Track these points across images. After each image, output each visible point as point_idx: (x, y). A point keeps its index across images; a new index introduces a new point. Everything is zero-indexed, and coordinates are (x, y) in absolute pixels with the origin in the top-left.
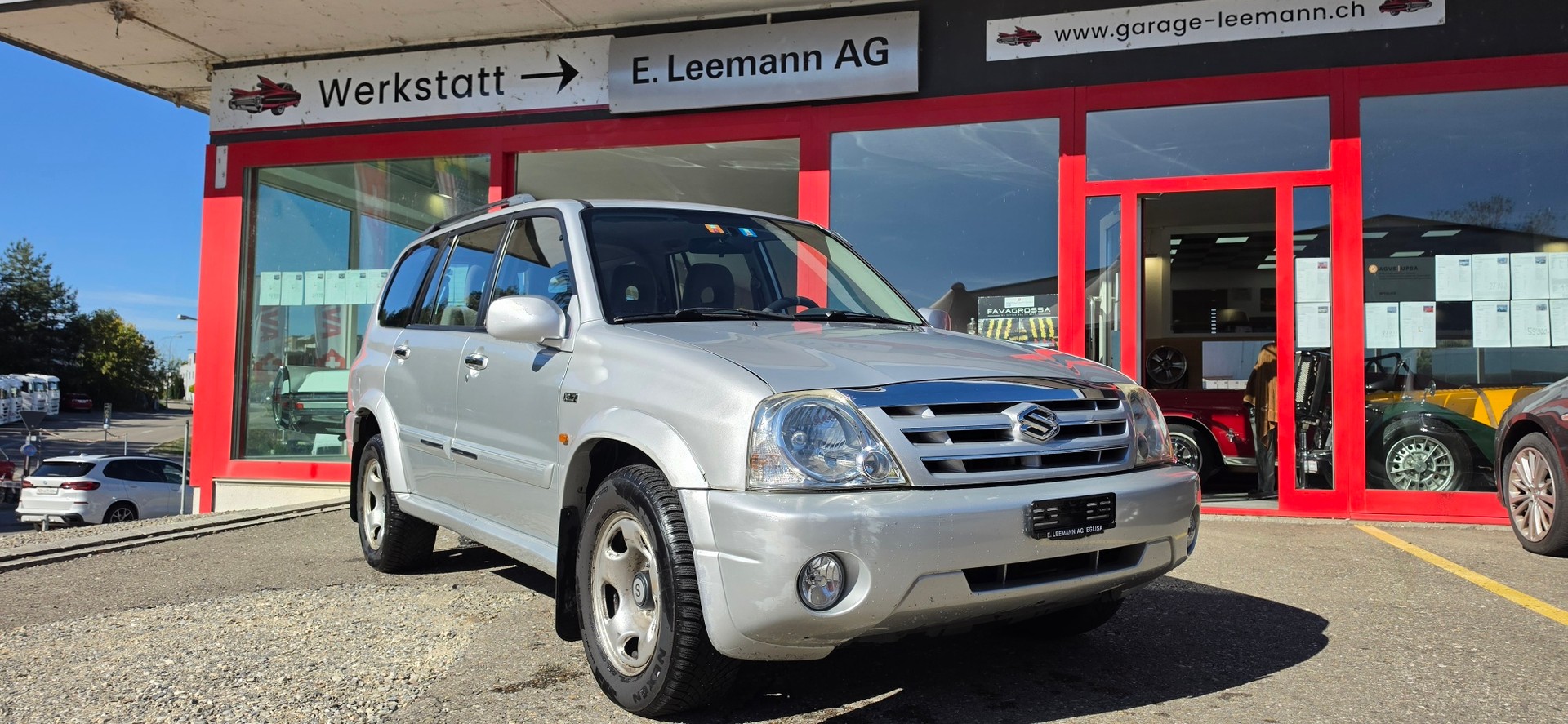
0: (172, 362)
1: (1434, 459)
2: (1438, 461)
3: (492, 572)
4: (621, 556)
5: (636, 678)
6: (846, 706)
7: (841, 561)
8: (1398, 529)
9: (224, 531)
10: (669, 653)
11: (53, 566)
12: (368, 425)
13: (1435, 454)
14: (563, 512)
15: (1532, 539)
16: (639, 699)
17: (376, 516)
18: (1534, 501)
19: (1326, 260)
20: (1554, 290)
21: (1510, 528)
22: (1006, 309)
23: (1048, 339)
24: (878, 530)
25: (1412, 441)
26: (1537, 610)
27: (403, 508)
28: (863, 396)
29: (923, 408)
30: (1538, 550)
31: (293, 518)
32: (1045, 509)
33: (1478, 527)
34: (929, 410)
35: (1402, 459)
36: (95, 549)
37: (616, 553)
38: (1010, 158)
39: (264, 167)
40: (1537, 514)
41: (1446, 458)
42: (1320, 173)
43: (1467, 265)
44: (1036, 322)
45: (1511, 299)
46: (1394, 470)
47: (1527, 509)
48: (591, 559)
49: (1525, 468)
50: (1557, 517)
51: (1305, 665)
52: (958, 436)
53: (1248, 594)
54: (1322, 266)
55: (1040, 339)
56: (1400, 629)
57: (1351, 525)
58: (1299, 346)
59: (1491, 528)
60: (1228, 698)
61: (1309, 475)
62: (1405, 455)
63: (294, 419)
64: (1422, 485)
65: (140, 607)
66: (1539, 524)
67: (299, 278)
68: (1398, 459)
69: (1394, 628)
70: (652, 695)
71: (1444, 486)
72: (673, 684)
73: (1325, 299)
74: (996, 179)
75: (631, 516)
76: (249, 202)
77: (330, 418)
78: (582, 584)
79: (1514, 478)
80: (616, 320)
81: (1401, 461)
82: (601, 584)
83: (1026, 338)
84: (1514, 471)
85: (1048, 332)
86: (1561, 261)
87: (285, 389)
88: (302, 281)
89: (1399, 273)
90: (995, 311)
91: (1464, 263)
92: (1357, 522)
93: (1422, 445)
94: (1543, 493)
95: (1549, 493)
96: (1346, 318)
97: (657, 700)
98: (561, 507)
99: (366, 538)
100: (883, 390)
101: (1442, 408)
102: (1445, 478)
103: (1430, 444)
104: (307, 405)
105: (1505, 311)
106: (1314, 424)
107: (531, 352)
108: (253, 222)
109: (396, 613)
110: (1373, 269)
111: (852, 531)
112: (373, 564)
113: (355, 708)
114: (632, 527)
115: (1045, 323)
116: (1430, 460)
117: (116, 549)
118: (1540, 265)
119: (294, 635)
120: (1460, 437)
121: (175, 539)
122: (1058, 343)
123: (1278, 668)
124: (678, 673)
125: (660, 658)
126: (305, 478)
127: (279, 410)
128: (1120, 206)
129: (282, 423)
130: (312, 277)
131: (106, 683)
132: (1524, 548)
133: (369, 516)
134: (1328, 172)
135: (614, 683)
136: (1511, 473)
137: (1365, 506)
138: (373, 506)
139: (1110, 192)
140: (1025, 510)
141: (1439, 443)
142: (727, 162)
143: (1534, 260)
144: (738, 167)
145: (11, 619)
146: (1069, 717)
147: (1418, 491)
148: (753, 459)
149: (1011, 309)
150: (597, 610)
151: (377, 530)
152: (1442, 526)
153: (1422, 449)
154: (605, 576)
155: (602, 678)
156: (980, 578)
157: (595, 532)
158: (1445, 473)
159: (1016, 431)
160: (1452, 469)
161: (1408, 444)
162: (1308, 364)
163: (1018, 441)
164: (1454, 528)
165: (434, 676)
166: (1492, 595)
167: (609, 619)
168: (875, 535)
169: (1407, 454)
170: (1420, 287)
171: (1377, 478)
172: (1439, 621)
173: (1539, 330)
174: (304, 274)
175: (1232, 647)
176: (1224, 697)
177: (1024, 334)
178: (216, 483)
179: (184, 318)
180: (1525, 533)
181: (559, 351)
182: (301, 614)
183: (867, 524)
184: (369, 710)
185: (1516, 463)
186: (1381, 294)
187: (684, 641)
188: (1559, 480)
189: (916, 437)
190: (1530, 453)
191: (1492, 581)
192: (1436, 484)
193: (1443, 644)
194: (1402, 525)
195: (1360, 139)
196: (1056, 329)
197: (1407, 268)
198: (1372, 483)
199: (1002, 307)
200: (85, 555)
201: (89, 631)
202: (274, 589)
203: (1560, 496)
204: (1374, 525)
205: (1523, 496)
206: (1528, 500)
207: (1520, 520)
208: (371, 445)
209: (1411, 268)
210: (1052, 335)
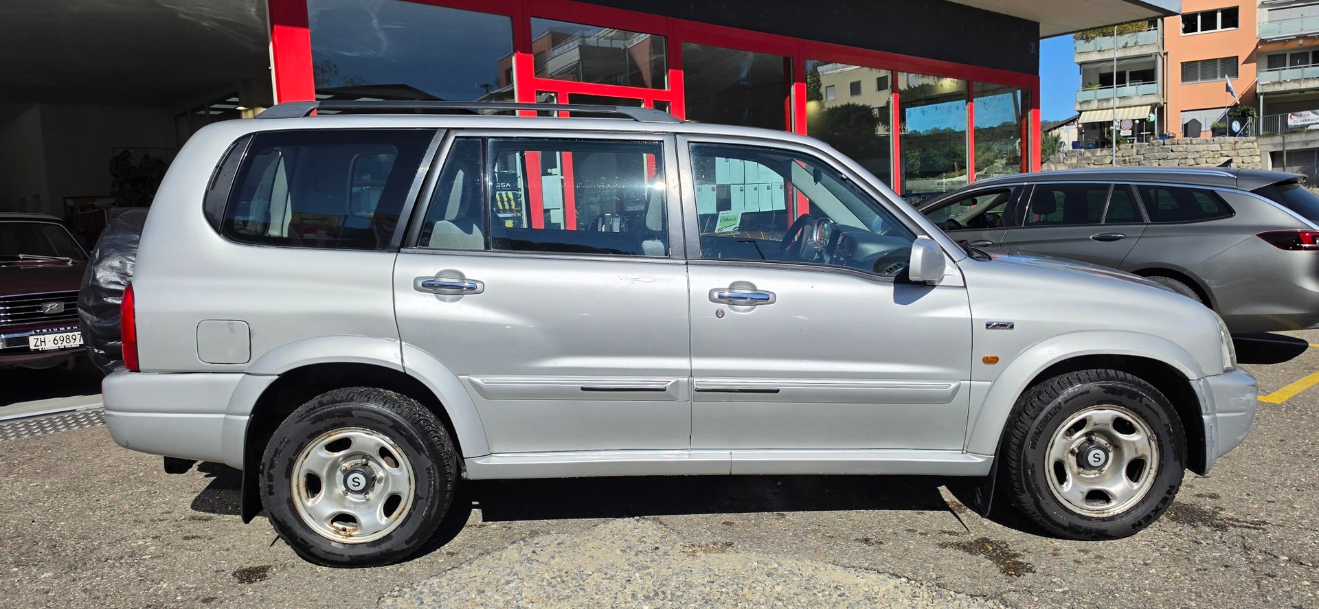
4: (1071, 438)
23: (511, 210)
48: (1047, 446)
75: (1111, 406)
82: (1053, 463)
105: (742, 191)
114: (1107, 415)
115: (507, 196)
135: (1095, 526)
154: (1058, 457)
155: (1080, 527)
157: (1057, 426)
167: (1061, 486)
210: (513, 207)
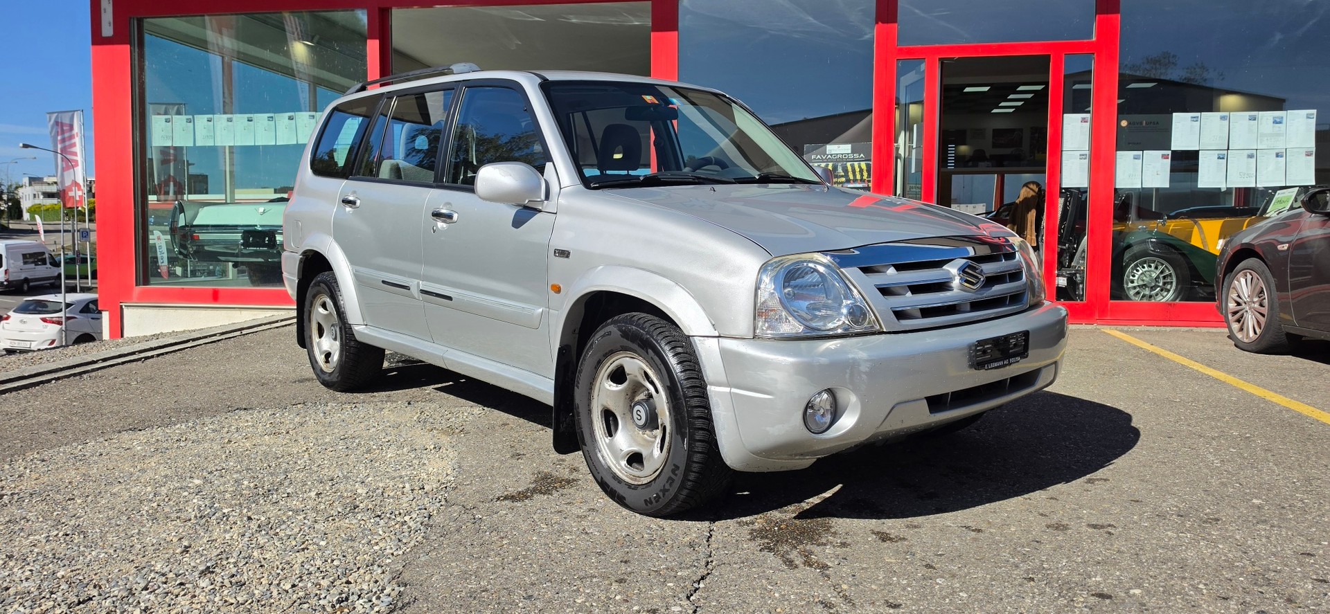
0: (11, 186)
1: (1161, 276)
2: (1164, 277)
3: (435, 389)
4: (620, 387)
5: (644, 486)
6: (806, 501)
7: (833, 393)
8: (1137, 332)
9: (162, 354)
10: (682, 467)
11: (24, 392)
12: (316, 265)
13: (1162, 272)
14: (560, 350)
15: (1246, 340)
16: (651, 503)
17: (328, 344)
18: (1249, 311)
19: (1088, 116)
20: (1261, 142)
21: (1226, 330)
22: (828, 155)
23: (862, 180)
24: (868, 370)
25: (1145, 262)
26: (1274, 400)
27: (358, 338)
28: (843, 258)
29: (888, 267)
30: (1250, 349)
31: (218, 341)
32: (984, 346)
33: (1195, 329)
34: (893, 268)
35: (1137, 276)
36: (56, 375)
37: (615, 385)
38: (811, 19)
39: (148, 18)
40: (1250, 321)
41: (1170, 275)
42: (1086, 43)
43: (1197, 121)
44: (853, 166)
45: (1228, 149)
46: (1130, 285)
47: (1242, 318)
48: (591, 389)
49: (1243, 286)
50: (1268, 325)
51: (1134, 452)
52: (916, 289)
53: (1057, 392)
54: (1084, 120)
55: (855, 181)
56: (1186, 420)
57: (1098, 329)
58: (1063, 187)
59: (1204, 330)
60: (1093, 483)
61: (1059, 289)
62: (1139, 273)
63: (191, 249)
64: (1151, 297)
65: (131, 429)
66: (1251, 329)
67: (189, 121)
68: (1134, 276)
69: (1181, 419)
70: (664, 501)
71: (1169, 296)
72: (685, 492)
73: (1085, 147)
74: (797, 36)
75: (635, 355)
76: (137, 50)
77: (226, 248)
78: (582, 410)
79: (1232, 293)
80: (592, 185)
81: (1136, 278)
82: (600, 409)
83: (843, 179)
84: (1234, 288)
85: (862, 175)
86: (1267, 119)
87: (181, 223)
88: (192, 124)
89: (1144, 127)
90: (819, 156)
91: (1195, 119)
92: (1103, 327)
93: (1153, 265)
94: (1257, 306)
95: (1261, 305)
96: (1101, 164)
97: (668, 504)
98: (557, 346)
99: (317, 362)
100: (857, 252)
101: (1169, 235)
102: (1168, 291)
103: (1159, 264)
104: (203, 237)
105: (1223, 158)
106: (1064, 247)
107: (511, 212)
108: (142, 69)
109: (374, 429)
110: (1124, 123)
111: (848, 371)
112: (327, 384)
113: (394, 517)
114: (634, 365)
115: (860, 167)
116: (1158, 277)
117: (75, 375)
118: (1252, 122)
119: (295, 452)
120: (1182, 259)
121: (123, 363)
122: (870, 185)
123: (1117, 456)
124: (689, 483)
125: (673, 471)
126: (209, 303)
127: (177, 241)
128: (923, 67)
129: (180, 253)
130: (201, 120)
131: (156, 504)
132: (1236, 345)
133: (319, 344)
134: (1092, 43)
135: (621, 490)
136: (1231, 289)
137: (1109, 313)
138: (321, 335)
139: (912, 55)
140: (970, 347)
141: (1166, 264)
142: (564, 16)
143: (1248, 118)
144: (574, 21)
145: (20, 445)
146: (984, 504)
147: (1147, 301)
148: (759, 312)
149: (831, 155)
150: (597, 431)
151: (328, 355)
152: (1168, 329)
153: (1153, 268)
154: (605, 404)
155: (608, 486)
156: (936, 403)
157: (596, 368)
158: (1169, 287)
159: (956, 282)
160: (1174, 284)
161: (1142, 264)
162: (1063, 199)
163: (958, 289)
164: (1177, 331)
165: (445, 486)
166: (1236, 389)
167: (609, 438)
168: (865, 373)
169: (1141, 272)
170: (1160, 139)
171: (1118, 291)
172: (1210, 411)
173: (1248, 174)
174: (193, 117)
175: (1071, 439)
176: (1089, 481)
177: (842, 176)
178: (124, 307)
179: (26, 146)
180: (1239, 336)
181: (540, 211)
182: (288, 433)
183: (859, 365)
184: (407, 518)
185: (1236, 282)
186: (1129, 144)
187: (697, 457)
188: (1271, 295)
189: (885, 291)
190: (1248, 274)
191: (1230, 376)
192: (1162, 295)
193: (1224, 432)
194: (1138, 329)
195: (1119, 15)
196: (869, 171)
197: (1151, 123)
198: (1113, 297)
199: (825, 153)
200: (49, 381)
201: (102, 455)
202: (245, 409)
203: (1271, 307)
204: (1116, 329)
205: (1239, 308)
206: (1244, 311)
207: (1235, 326)
208: (320, 282)
209: (1154, 123)
210: (865, 177)
